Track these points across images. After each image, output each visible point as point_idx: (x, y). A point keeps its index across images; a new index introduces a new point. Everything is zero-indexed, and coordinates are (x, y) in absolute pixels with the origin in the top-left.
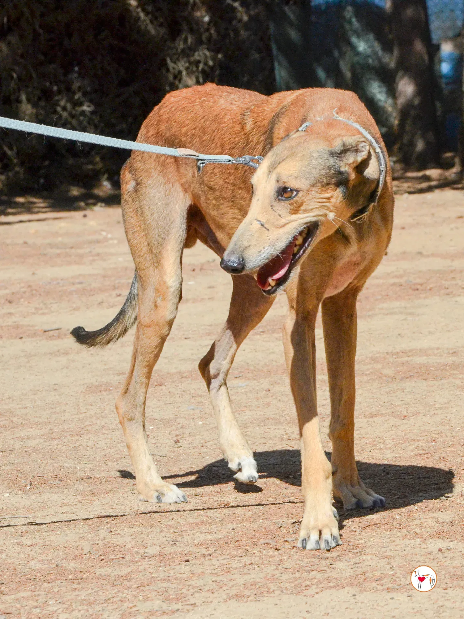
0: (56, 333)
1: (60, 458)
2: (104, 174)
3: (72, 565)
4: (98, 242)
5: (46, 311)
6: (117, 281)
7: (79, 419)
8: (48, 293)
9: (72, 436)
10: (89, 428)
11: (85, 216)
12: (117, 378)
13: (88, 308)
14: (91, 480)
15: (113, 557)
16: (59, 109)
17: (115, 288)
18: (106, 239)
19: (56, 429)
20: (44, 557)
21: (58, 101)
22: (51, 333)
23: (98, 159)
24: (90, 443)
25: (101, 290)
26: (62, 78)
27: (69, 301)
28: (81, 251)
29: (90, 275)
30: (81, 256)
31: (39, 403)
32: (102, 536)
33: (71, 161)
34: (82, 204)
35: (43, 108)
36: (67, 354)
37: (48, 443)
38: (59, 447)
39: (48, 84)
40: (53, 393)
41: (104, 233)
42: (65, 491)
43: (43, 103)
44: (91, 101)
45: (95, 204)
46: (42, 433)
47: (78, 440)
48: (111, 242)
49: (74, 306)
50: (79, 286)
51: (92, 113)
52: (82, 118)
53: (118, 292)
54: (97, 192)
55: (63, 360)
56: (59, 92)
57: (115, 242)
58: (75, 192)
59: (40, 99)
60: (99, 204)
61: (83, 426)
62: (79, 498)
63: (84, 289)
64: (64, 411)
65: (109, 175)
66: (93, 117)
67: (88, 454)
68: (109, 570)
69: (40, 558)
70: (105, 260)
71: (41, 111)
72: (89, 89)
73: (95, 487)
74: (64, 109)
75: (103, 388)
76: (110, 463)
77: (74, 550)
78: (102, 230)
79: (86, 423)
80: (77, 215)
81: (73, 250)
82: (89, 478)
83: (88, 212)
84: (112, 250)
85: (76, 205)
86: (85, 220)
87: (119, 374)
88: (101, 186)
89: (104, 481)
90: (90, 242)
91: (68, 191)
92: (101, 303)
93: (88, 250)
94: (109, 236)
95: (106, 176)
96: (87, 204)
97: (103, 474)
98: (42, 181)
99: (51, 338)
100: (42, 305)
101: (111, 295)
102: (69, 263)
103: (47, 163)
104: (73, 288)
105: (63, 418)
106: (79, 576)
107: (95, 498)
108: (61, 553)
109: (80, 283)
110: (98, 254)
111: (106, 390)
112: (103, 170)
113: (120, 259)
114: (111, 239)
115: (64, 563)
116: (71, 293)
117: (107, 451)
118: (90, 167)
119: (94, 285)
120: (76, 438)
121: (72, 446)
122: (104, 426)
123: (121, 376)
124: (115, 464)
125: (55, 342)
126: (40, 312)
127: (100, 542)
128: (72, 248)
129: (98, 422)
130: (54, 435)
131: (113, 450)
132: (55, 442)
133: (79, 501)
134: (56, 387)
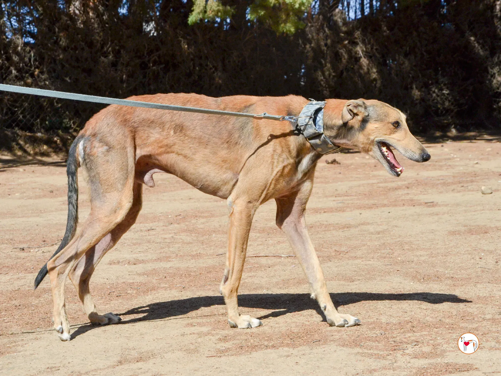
0: (431, 204)
1: (437, 267)
2: (452, 125)
3: (447, 321)
4: (449, 159)
5: (426, 193)
6: (461, 179)
7: (445, 248)
8: (426, 184)
9: (442, 256)
10: (451, 253)
11: (442, 146)
12: (463, 228)
13: (447, 192)
14: (453, 279)
15: (468, 318)
16: (431, 92)
17: (460, 183)
18: (454, 158)
19: (434, 252)
20: (433, 315)
21: (432, 88)
22: (429, 204)
23: (450, 118)
24: (452, 260)
25: (453, 183)
26: (434, 77)
27: (437, 188)
28: (441, 164)
29: (446, 176)
30: (441, 166)
31: (425, 238)
32: (461, 307)
33: (436, 119)
34: (441, 140)
35: (424, 92)
36: (437, 215)
37: (430, 259)
38: (436, 261)
39: (426, 80)
40: (431, 234)
41: (452, 155)
42: (441, 284)
43: (423, 89)
44: (448, 88)
45: (447, 140)
46: (427, 254)
47: (445, 258)
48: (456, 159)
49: (440, 191)
50: (442, 181)
51: (448, 94)
52: (442, 97)
53: (462, 185)
54: (449, 134)
55: (436, 218)
56: (432, 84)
57: (458, 159)
58: (438, 134)
59: (422, 87)
60: (450, 140)
61: (447, 251)
62: (448, 287)
63: (444, 183)
64: (438, 243)
65: (455, 126)
66: (448, 96)
67: (450, 265)
68: (466, 325)
69: (431, 316)
70: (453, 168)
71: (423, 93)
72: (446, 82)
73: (456, 282)
74: (434, 92)
75: (457, 233)
76: (462, 271)
77: (448, 313)
78: (451, 153)
79: (449, 250)
80: (439, 145)
81: (437, 163)
82: (452, 277)
83: (444, 144)
84: (457, 164)
85: (438, 140)
86: (443, 148)
87: (465, 226)
88: (450, 131)
89: (460, 280)
90: (446, 159)
91: (434, 134)
92: (453, 190)
93: (445, 163)
94: (455, 156)
95: (453, 126)
96: (443, 140)
97: (459, 276)
98: (421, 128)
99: (429, 206)
100: (423, 190)
101: (458, 186)
102: (436, 169)
103: (424, 119)
104: (438, 182)
105: (437, 247)
106: (452, 326)
107: (456, 288)
108: (441, 314)
109: (442, 180)
110: (450, 166)
111: (458, 234)
112: (452, 123)
113: (461, 168)
114: (456, 158)
115: (443, 320)
116: (438, 184)
117: (461, 265)
118: (445, 121)
119: (449, 181)
120: (445, 257)
121: (442, 261)
122: (458, 252)
123: (465, 227)
124: (465, 272)
125: (431, 209)
126: (423, 193)
127: (460, 310)
128: (436, 162)
129: (455, 250)
130: (433, 255)
131: (463, 264)
132: (434, 259)
133: (448, 289)
134: (433, 231)
